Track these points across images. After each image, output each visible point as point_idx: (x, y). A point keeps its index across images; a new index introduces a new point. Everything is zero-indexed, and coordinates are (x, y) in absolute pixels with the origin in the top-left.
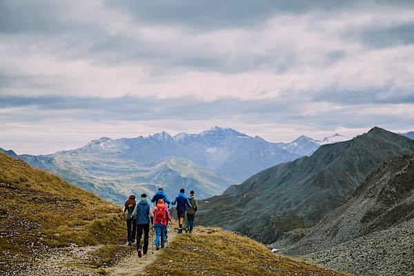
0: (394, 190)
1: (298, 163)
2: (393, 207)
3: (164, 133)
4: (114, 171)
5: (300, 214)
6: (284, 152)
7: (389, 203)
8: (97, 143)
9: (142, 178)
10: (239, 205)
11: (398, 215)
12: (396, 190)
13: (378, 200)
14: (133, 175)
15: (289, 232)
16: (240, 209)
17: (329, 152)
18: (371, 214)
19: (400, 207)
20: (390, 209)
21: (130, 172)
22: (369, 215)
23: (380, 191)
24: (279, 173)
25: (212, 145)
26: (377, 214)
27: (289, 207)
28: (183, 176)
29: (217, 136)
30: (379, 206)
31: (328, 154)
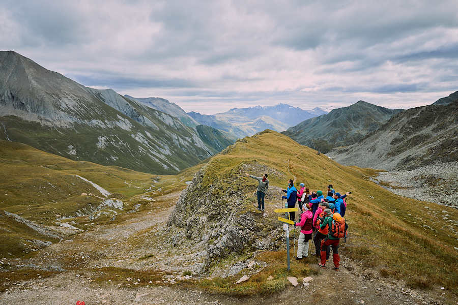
0: (411, 126)
1: (321, 117)
2: (412, 137)
3: (259, 106)
4: (239, 121)
5: (326, 139)
6: (310, 114)
7: (409, 134)
8: (232, 110)
9: (250, 124)
10: (295, 135)
11: (418, 141)
12: (413, 126)
13: (401, 132)
14: (247, 123)
15: (335, 148)
16: (296, 137)
17: (336, 112)
18: (397, 140)
19: (419, 136)
20: (410, 138)
21: (246, 122)
22: (395, 141)
23: (401, 127)
24: (312, 121)
25: (279, 111)
26: (402, 140)
27: (320, 136)
28: (267, 123)
29: (281, 107)
30: (402, 135)
31: (336, 113)
